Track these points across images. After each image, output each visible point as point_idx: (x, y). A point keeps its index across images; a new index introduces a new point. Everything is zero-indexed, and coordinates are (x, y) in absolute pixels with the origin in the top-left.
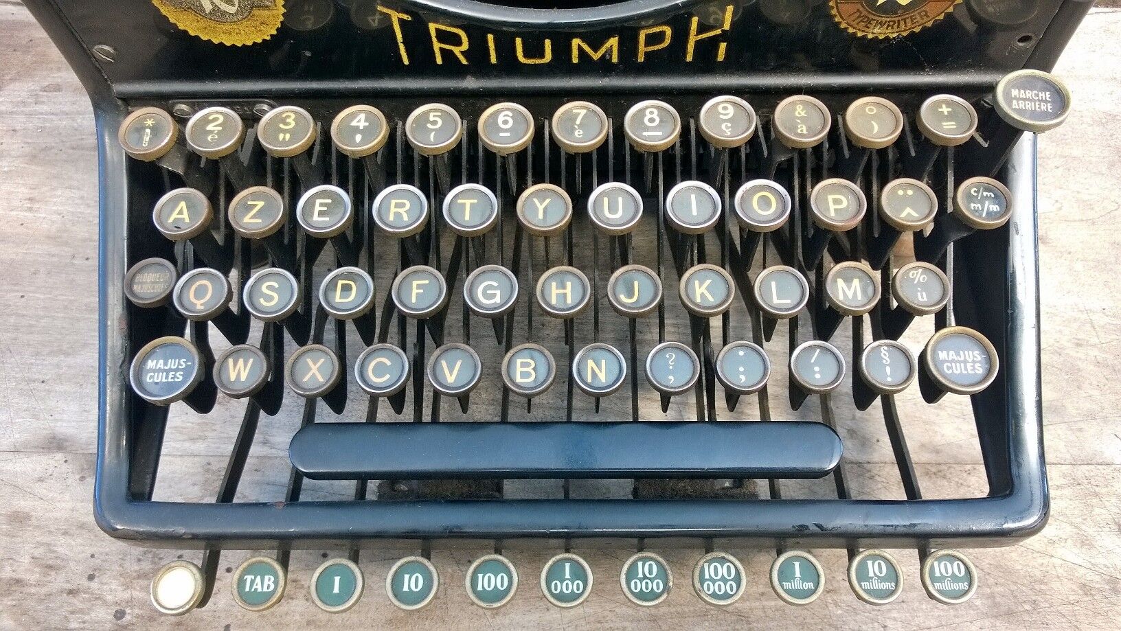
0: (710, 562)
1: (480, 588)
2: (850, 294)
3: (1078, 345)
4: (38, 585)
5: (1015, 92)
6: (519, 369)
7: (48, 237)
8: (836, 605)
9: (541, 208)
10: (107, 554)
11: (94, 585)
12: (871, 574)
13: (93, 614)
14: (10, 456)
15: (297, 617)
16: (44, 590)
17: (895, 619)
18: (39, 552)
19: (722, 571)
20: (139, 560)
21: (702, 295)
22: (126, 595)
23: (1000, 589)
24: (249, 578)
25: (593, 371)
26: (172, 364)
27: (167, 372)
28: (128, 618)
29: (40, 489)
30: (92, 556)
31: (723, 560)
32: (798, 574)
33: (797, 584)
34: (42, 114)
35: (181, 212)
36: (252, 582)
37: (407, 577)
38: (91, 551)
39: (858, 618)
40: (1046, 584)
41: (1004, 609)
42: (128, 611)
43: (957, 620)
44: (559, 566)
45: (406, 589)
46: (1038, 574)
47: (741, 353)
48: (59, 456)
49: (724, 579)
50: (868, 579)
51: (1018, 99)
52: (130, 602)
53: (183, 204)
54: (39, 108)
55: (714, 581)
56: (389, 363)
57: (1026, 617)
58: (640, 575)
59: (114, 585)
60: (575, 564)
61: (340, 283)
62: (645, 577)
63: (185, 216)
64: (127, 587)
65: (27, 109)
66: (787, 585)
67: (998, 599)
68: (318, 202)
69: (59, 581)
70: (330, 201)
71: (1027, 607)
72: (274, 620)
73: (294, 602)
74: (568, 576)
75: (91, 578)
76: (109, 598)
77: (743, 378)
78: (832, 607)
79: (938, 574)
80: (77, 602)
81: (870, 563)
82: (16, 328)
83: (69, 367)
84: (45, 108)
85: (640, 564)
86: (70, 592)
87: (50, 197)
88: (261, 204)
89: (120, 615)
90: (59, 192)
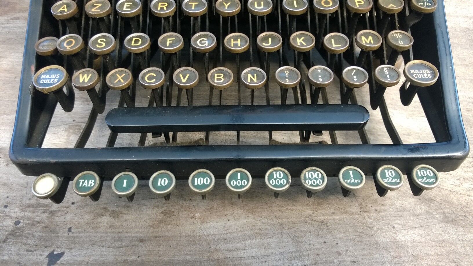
0: (309, 172)
1: (196, 184)
2: (368, 42)
6: (216, 77)
7: (6, 70)
8: (369, 217)
9: (227, 6)
10: (15, 196)
11: (7, 210)
12: (387, 176)
13: (4, 223)
15: (105, 224)
17: (398, 224)
19: (315, 175)
20: (30, 199)
21: (300, 43)
22: (22, 214)
23: (447, 210)
24: (81, 181)
25: (251, 78)
26: (53, 76)
27: (50, 79)
28: (21, 224)
30: (8, 197)
31: (315, 171)
32: (352, 176)
33: (352, 180)
35: (64, 8)
36: (83, 182)
37: (160, 180)
38: (6, 195)
39: (380, 223)
40: (469, 208)
41: (450, 219)
42: (22, 221)
43: (428, 224)
44: (235, 174)
45: (159, 184)
46: (464, 204)
47: (319, 71)
49: (315, 178)
50: (386, 178)
52: (23, 218)
53: (65, 6)
54: (8, 25)
55: (311, 180)
56: (155, 75)
57: (461, 222)
58: (275, 177)
59: (17, 210)
60: (243, 174)
61: (134, 39)
62: (277, 178)
63: (66, 10)
64: (23, 211)
65: (3, 26)
66: (347, 181)
67: (447, 215)
68: (126, 4)
70: (131, 3)
71: (461, 218)
72: (93, 225)
73: (104, 217)
74: (239, 178)
75: (6, 207)
76: (13, 215)
77: (321, 80)
78: (367, 219)
79: (420, 175)
81: (386, 171)
85: (274, 173)
87: (9, 56)
88: (100, 5)
89: (17, 223)
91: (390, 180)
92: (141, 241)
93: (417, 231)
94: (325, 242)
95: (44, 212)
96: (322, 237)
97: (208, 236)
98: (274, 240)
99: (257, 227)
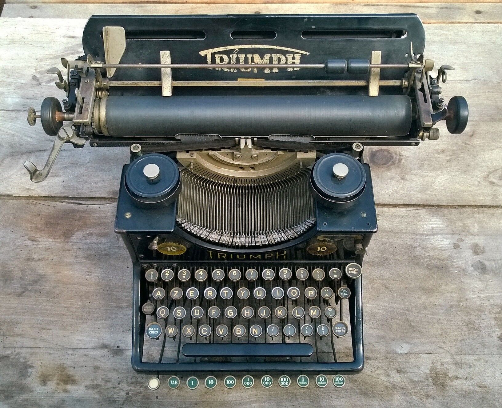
0: (282, 377)
1: (227, 384)
2: (314, 314)
3: (392, 318)
4: (104, 386)
5: (350, 269)
6: (237, 331)
7: (95, 284)
8: (319, 391)
9: (243, 293)
10: (123, 377)
11: (120, 386)
12: (320, 380)
13: (120, 393)
14: (92, 350)
15: (176, 394)
16: (106, 387)
17: (334, 395)
18: (103, 377)
19: (285, 380)
20: (132, 379)
21: (280, 314)
22: (129, 388)
23: (363, 387)
24: (171, 381)
25: (254, 331)
26: (155, 329)
27: (154, 331)
28: (130, 394)
29: (102, 359)
30: (119, 378)
31: (285, 377)
32: (303, 380)
33: (303, 383)
34: (88, 243)
35: (159, 294)
36: (172, 382)
37: (209, 381)
38: (118, 377)
39: (325, 395)
40: (376, 386)
41: (363, 392)
42: (130, 393)
43: (351, 395)
44: (246, 378)
45: (209, 384)
46: (374, 383)
47: (289, 327)
48: (106, 350)
49: (285, 382)
50: (320, 382)
51: (351, 271)
52: (130, 390)
53: (159, 292)
54: (86, 241)
55: (283, 382)
56: (206, 329)
57: (369, 395)
58: (266, 381)
59: (125, 386)
60: (250, 378)
61: (196, 310)
62: (267, 381)
63: (160, 295)
64: (129, 386)
65: (83, 241)
66: (300, 383)
67: (362, 390)
68: (191, 291)
69: (110, 385)
70: (193, 291)
71: (370, 392)
72: (169, 395)
74: (248, 381)
75: (119, 384)
76: (124, 389)
77: (289, 333)
78: (318, 392)
79: (336, 380)
80: (115, 390)
81: (320, 378)
82: (89, 312)
83: (106, 324)
84: (88, 241)
85: (266, 378)
86: (113, 388)
87: (94, 271)
88: (177, 292)
89: (128, 394)
90: (97, 270)
91: (321, 383)
92: (196, 404)
93: (344, 399)
94: (293, 405)
95: (141, 387)
96: (292, 402)
97: (231, 401)
98: (267, 404)
99: (258, 396)
